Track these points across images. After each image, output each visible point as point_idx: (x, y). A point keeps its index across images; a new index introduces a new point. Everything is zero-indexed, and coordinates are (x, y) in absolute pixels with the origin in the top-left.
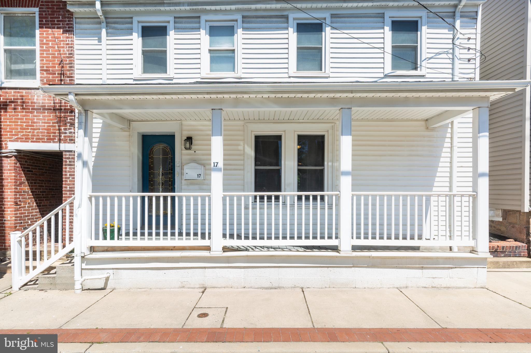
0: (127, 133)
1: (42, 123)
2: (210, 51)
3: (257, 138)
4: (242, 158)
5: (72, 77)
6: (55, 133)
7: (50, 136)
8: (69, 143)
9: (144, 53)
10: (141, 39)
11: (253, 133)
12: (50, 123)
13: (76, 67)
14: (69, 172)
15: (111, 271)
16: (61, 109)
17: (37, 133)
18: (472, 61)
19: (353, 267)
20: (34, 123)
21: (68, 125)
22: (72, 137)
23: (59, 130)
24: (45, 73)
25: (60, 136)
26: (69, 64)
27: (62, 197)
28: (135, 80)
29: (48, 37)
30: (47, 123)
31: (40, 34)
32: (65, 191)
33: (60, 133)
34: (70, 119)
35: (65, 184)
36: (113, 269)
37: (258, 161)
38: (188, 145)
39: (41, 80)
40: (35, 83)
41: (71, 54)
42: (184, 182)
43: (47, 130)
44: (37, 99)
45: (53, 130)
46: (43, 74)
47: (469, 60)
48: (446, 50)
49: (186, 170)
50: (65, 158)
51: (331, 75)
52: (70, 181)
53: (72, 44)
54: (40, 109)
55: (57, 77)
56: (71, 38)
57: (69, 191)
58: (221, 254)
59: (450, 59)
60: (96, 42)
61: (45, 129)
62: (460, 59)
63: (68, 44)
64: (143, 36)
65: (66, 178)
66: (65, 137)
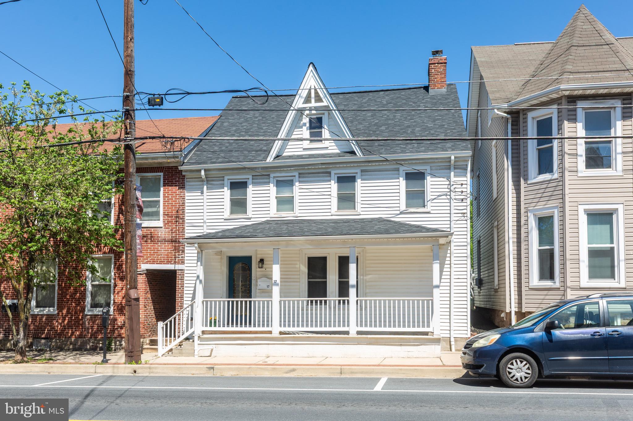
0: (219, 257)
1: (164, 250)
2: (276, 197)
3: (309, 259)
4: (298, 273)
5: (184, 219)
6: (172, 257)
7: (169, 260)
8: (181, 264)
9: (231, 200)
10: (229, 191)
11: (306, 255)
12: (168, 251)
13: (186, 211)
14: (181, 284)
15: (214, 346)
16: (176, 241)
17: (160, 257)
18: (464, 201)
19: (358, 344)
20: (158, 251)
21: (181, 251)
22: (183, 260)
23: (175, 255)
24: (166, 216)
25: (175, 260)
26: (182, 210)
27: (176, 302)
28: (225, 220)
29: (169, 192)
30: (167, 251)
31: (164, 190)
32: (178, 297)
33: (175, 257)
34: (182, 248)
35: (178, 293)
36: (215, 344)
37: (310, 276)
38: (260, 265)
39: (164, 222)
40: (160, 223)
41: (184, 203)
42: (257, 291)
43: (167, 255)
44: (161, 235)
45: (171, 255)
46: (165, 217)
47: (462, 200)
48: (445, 193)
49: (259, 283)
50: (178, 275)
51: (362, 213)
52: (181, 291)
53: (184, 196)
54: (163, 241)
55: (174, 219)
56: (184, 192)
57: (181, 297)
58: (278, 335)
59: (448, 199)
60: (200, 194)
61: (166, 255)
62: (455, 199)
63: (182, 197)
64: (231, 189)
65: (178, 288)
66: (178, 260)
